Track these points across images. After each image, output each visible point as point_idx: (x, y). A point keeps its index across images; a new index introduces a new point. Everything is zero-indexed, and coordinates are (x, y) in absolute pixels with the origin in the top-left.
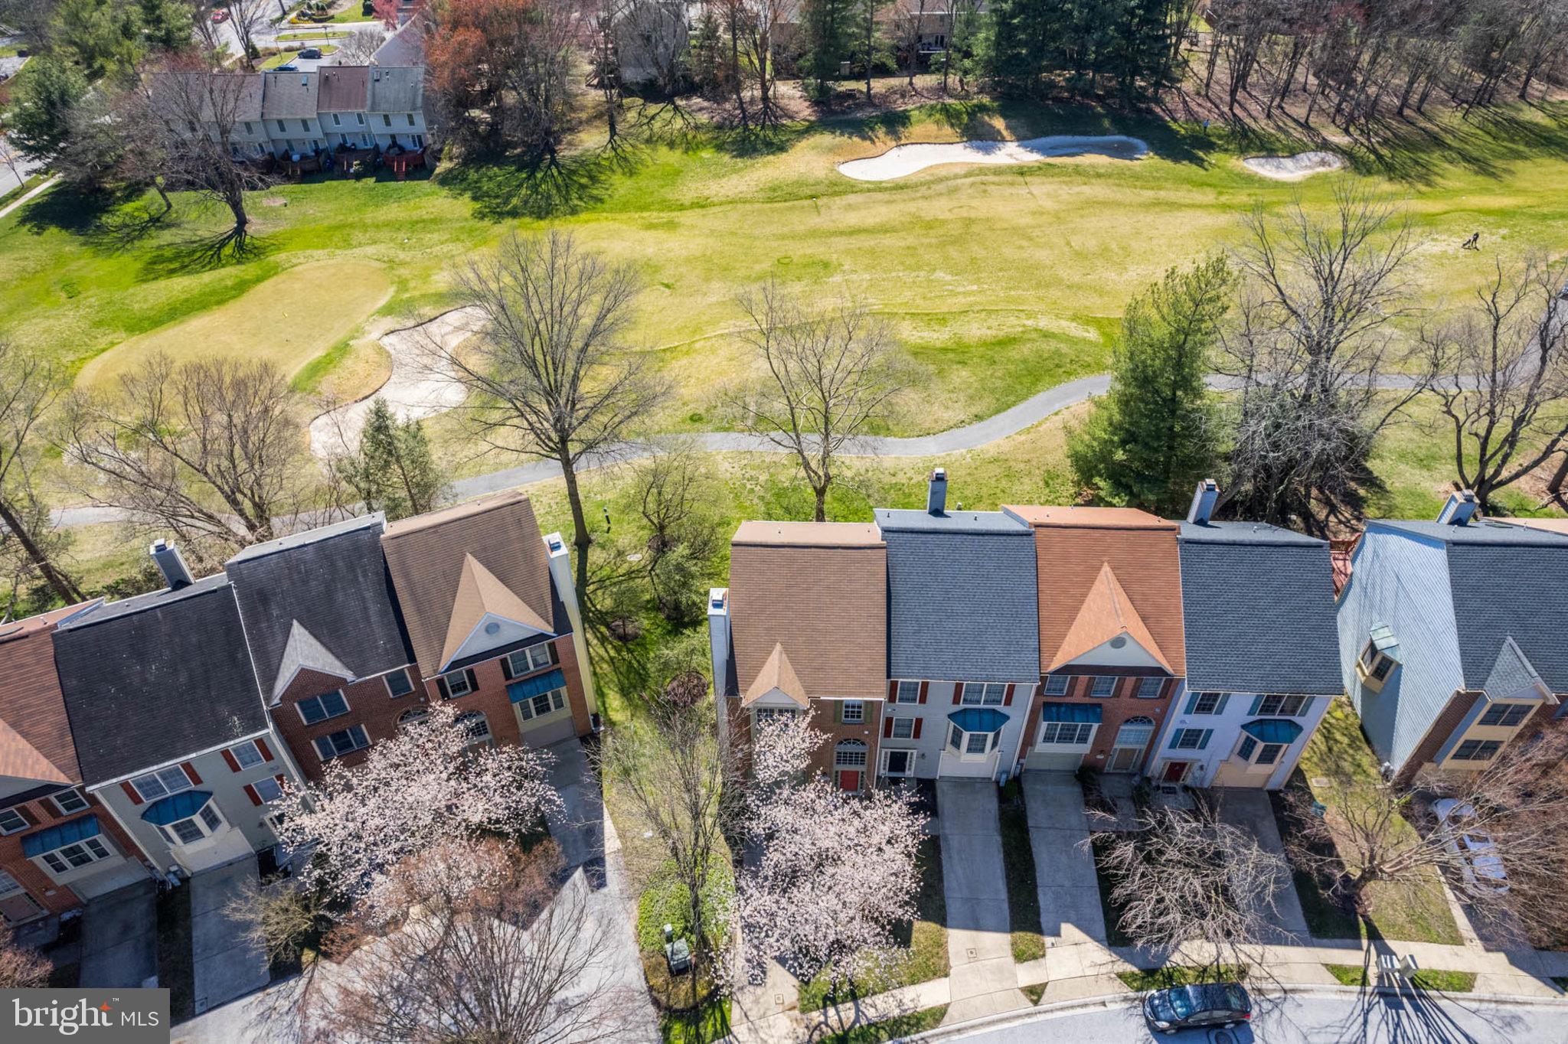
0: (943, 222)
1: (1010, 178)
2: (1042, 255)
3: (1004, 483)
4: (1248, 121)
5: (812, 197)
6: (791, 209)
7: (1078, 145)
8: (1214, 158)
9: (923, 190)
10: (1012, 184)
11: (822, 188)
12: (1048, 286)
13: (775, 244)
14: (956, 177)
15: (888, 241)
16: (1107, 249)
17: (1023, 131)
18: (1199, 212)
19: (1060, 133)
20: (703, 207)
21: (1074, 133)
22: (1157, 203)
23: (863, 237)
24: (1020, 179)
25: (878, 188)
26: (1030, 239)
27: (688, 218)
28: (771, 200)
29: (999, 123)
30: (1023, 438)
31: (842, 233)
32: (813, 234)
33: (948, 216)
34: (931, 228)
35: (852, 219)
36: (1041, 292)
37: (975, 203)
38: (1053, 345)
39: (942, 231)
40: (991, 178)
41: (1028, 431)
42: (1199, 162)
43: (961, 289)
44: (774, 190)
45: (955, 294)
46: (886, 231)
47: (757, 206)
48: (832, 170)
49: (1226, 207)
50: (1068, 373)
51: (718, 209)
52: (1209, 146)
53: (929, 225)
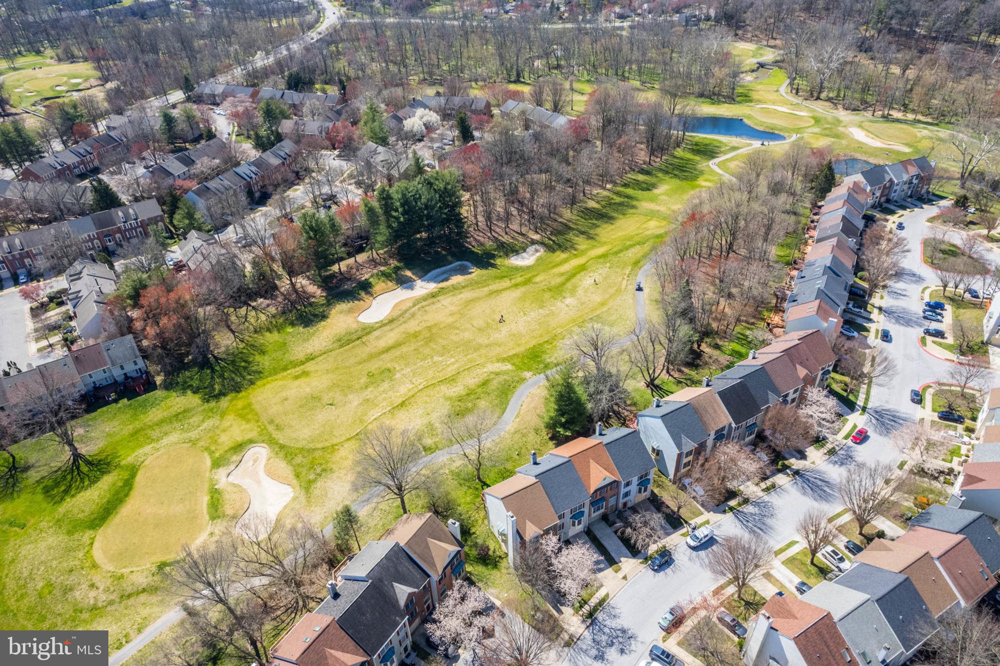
0: (420, 332)
1: (430, 301)
2: (467, 335)
3: (524, 439)
4: (500, 238)
5: (358, 339)
6: (353, 347)
7: (444, 273)
8: (498, 261)
9: (402, 320)
10: (433, 303)
11: (360, 333)
12: (478, 349)
13: (360, 367)
14: (410, 308)
15: (404, 349)
16: (488, 323)
17: (420, 274)
18: (508, 292)
19: (434, 269)
20: (313, 359)
21: (440, 267)
22: (491, 293)
23: (393, 351)
24: (435, 300)
25: (382, 324)
26: (458, 329)
27: (310, 366)
28: (341, 346)
29: (408, 273)
30: (518, 420)
31: (383, 352)
32: (372, 357)
33: (418, 329)
34: (417, 337)
35: (382, 344)
36: (478, 353)
37: (425, 318)
38: (501, 378)
39: (422, 337)
40: (424, 303)
41: (517, 416)
42: (494, 266)
43: (449, 363)
44: (340, 341)
45: (448, 366)
46: (400, 345)
47: (337, 351)
48: (358, 322)
49: (516, 286)
50: (514, 387)
51: (321, 358)
52: (493, 257)
53: (416, 335)
